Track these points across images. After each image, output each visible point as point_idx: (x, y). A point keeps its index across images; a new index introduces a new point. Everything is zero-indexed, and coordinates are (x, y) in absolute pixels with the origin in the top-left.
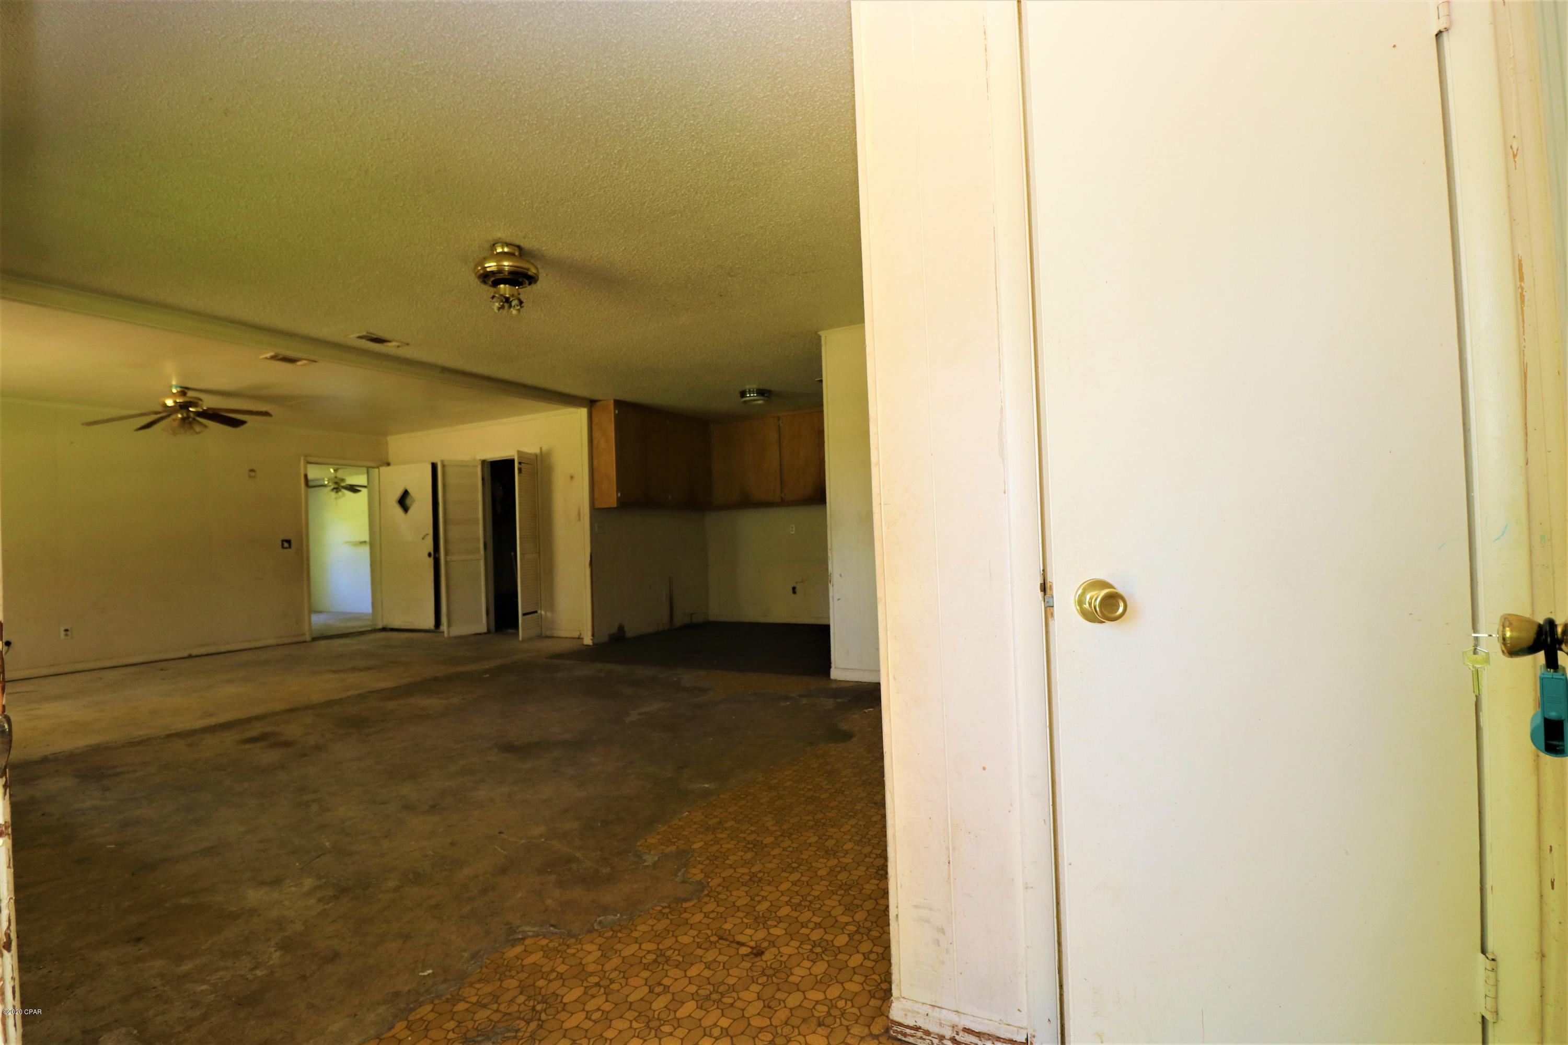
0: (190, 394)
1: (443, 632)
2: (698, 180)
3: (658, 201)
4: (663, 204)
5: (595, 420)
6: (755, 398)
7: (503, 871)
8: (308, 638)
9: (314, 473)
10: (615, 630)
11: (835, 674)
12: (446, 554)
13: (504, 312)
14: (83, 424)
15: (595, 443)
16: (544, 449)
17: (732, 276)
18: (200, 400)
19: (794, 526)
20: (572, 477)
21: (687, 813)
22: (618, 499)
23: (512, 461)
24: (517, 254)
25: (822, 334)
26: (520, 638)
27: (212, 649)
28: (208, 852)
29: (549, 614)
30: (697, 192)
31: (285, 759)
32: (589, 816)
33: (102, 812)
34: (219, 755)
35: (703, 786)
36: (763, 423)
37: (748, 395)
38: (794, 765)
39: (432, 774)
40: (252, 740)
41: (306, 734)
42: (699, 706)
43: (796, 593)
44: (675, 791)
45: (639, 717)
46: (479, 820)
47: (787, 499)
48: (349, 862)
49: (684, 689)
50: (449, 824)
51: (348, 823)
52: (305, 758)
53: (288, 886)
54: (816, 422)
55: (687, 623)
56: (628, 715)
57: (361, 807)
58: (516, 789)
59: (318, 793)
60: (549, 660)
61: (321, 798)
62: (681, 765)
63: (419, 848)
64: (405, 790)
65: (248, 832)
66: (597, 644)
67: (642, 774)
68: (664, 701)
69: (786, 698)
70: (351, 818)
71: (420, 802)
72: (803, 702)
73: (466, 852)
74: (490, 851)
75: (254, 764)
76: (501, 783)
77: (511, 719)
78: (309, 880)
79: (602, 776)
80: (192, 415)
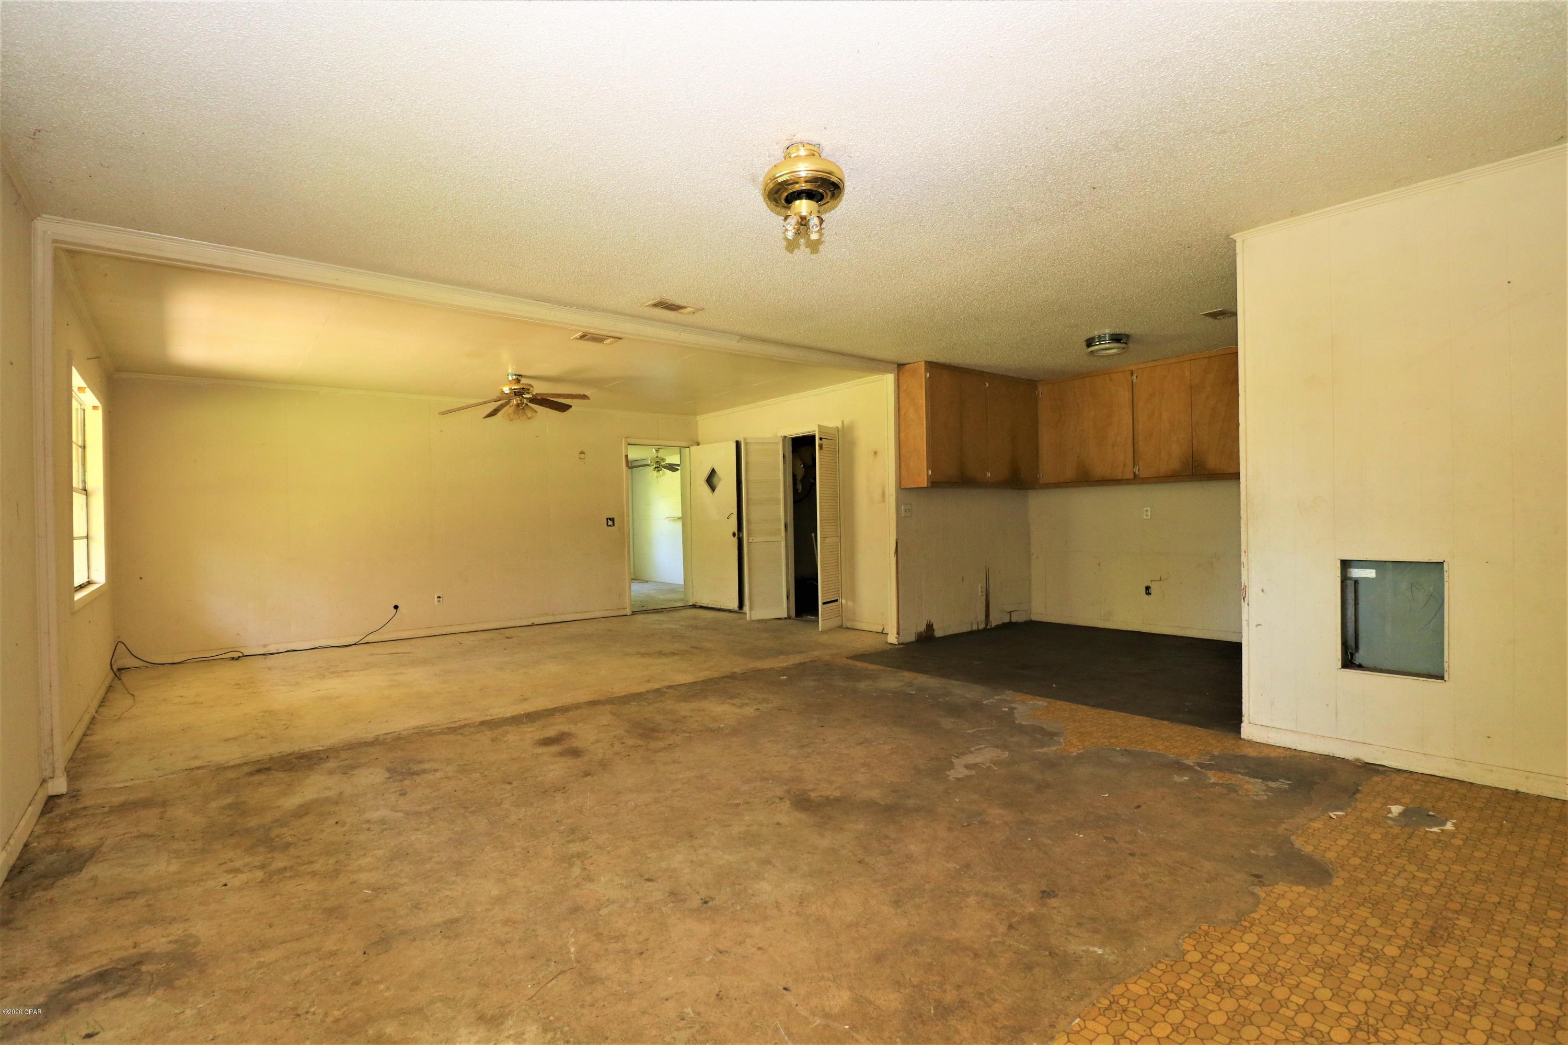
0: (523, 381)
1: (746, 613)
5: (903, 388)
6: (1107, 346)
8: (629, 612)
9: (635, 454)
10: (922, 628)
11: (1247, 731)
12: (748, 536)
14: (440, 414)
15: (902, 413)
16: (845, 423)
18: (531, 386)
19: (1149, 509)
20: (877, 453)
21: (1078, 1020)
22: (929, 477)
23: (813, 437)
25: (1239, 237)
26: (820, 630)
27: (550, 619)
28: (450, 928)
29: (850, 604)
31: (569, 776)
32: (915, 983)
33: (386, 829)
34: (513, 759)
35: (1091, 949)
36: (1111, 380)
37: (1097, 343)
38: (1245, 930)
39: (713, 834)
40: (547, 742)
41: (598, 741)
42: (1050, 764)
43: (1150, 594)
44: (1047, 953)
45: (966, 772)
46: (759, 948)
47: (1143, 474)
48: (589, 999)
49: (1022, 729)
50: (720, 947)
51: (604, 911)
52: (589, 778)
53: (507, 1034)
54: (1187, 373)
55: (1005, 622)
56: (951, 766)
57: (624, 882)
58: (810, 888)
59: (586, 843)
60: (850, 662)
61: (587, 852)
62: (1044, 888)
63: (677, 993)
64: (678, 859)
65: (501, 900)
66: (902, 644)
67: (986, 895)
68: (997, 747)
69: (1180, 767)
70: (610, 902)
71: (691, 887)
72: (1210, 779)
73: (737, 1025)
74: (770, 1032)
75: (540, 778)
76: (791, 870)
77: (809, 750)
78: (534, 1028)
79: (927, 886)
80: (525, 401)
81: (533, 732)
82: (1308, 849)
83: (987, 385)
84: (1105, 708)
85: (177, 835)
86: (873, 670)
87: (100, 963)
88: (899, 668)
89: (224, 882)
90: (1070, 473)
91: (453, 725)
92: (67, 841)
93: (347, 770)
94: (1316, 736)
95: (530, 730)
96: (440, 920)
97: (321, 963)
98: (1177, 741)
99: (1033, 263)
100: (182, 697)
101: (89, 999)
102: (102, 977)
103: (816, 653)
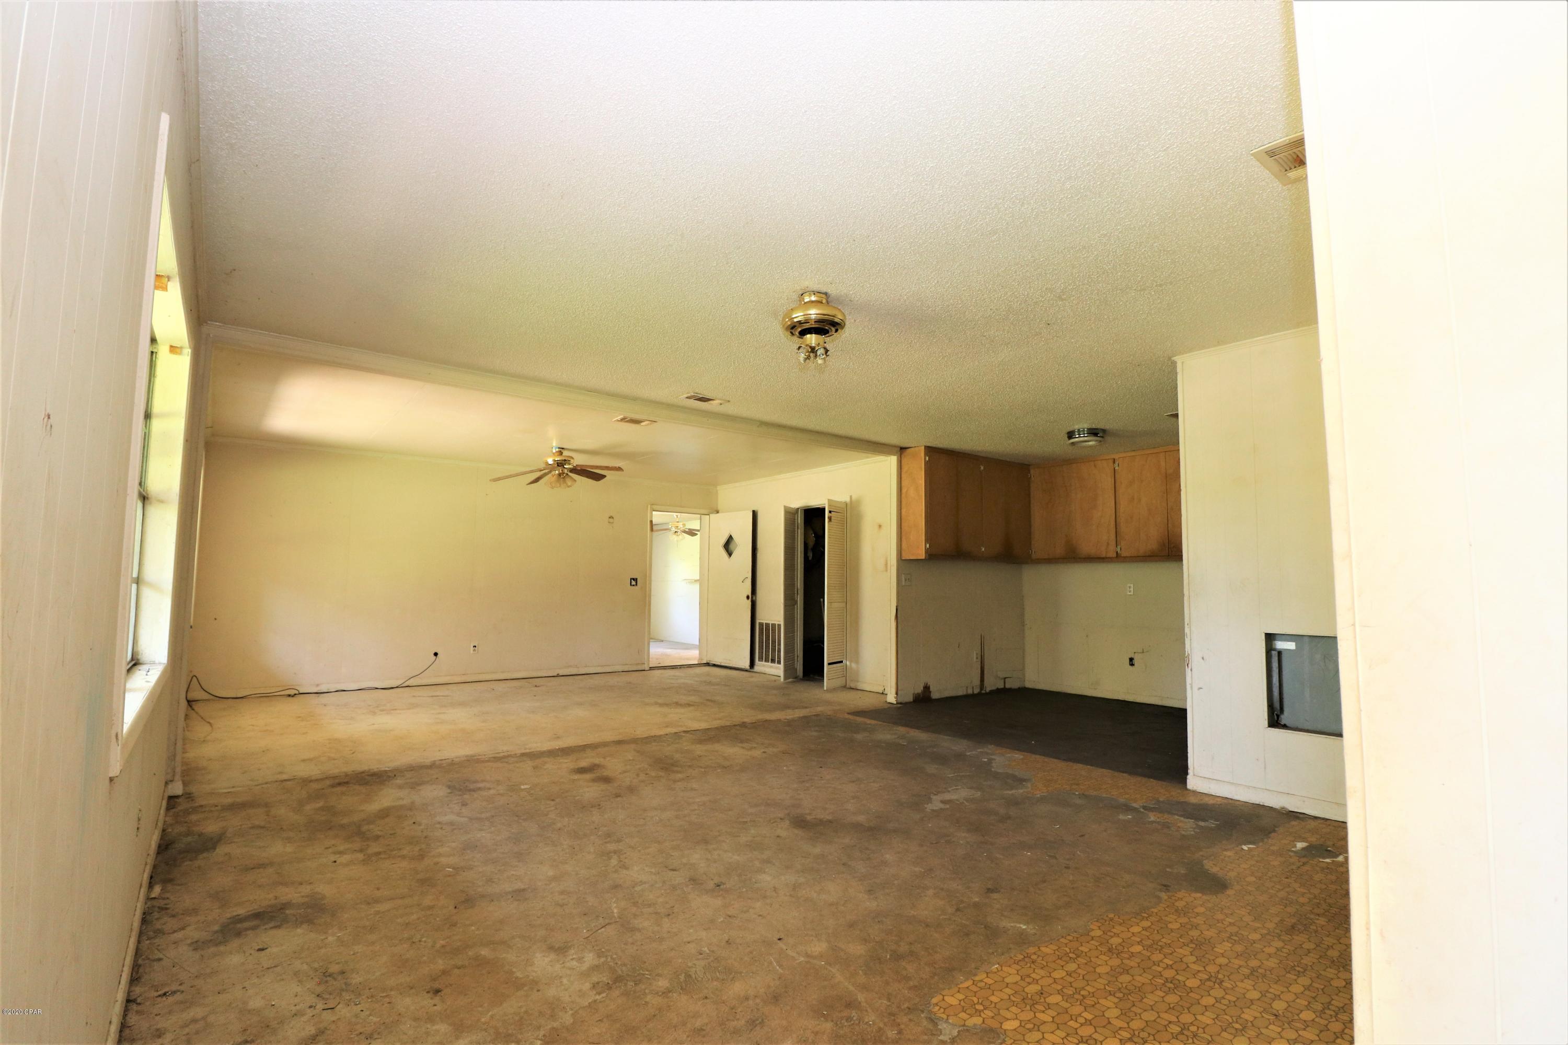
0: (565, 453)
2: (1025, 187)
3: (976, 221)
4: (982, 224)
5: (904, 470)
6: (1086, 438)
7: (776, 998)
8: (647, 668)
9: (658, 517)
10: (919, 689)
11: (1193, 782)
13: (810, 363)
14: (490, 480)
15: (904, 491)
16: (853, 498)
17: (1062, 300)
18: (573, 458)
19: (1132, 585)
20: (880, 526)
21: (997, 966)
22: (927, 551)
24: (824, 301)
25: (1178, 359)
26: (825, 689)
27: (574, 671)
28: (519, 895)
29: (854, 665)
30: (1023, 203)
31: (603, 797)
32: (877, 940)
33: (455, 829)
34: (554, 783)
35: (1018, 925)
36: (1095, 466)
37: (1077, 436)
38: (1143, 919)
39: (724, 841)
40: (582, 771)
41: (625, 772)
42: (1015, 802)
43: (1134, 665)
44: (983, 926)
45: (942, 806)
46: (760, 915)
47: (1124, 554)
48: (630, 940)
49: (996, 776)
50: (730, 914)
51: (638, 888)
52: (619, 799)
53: (571, 957)
54: (1163, 464)
55: (1000, 687)
56: (930, 800)
57: (653, 870)
58: (802, 880)
59: (621, 844)
60: (851, 717)
61: (622, 850)
62: (990, 886)
63: (696, 939)
64: (697, 857)
65: (555, 878)
66: (901, 703)
67: (942, 889)
68: (971, 788)
69: (1127, 808)
70: (642, 883)
71: (707, 876)
72: (1150, 818)
73: (741, 959)
74: (766, 964)
75: (578, 798)
76: (787, 867)
77: (807, 785)
78: (591, 955)
79: (896, 882)
80: (566, 471)
81: (567, 763)
82: (1215, 870)
83: (982, 468)
84: (1074, 762)
85: (285, 827)
86: (870, 724)
87: (255, 908)
88: (895, 723)
89: (334, 860)
90: (1059, 551)
91: (498, 755)
92: (196, 829)
93: (414, 786)
94: (1249, 787)
95: (566, 761)
96: (510, 889)
97: (423, 912)
98: (1131, 789)
99: (1008, 373)
100: (253, 725)
101: (254, 928)
102: (257, 916)
103: (819, 709)
